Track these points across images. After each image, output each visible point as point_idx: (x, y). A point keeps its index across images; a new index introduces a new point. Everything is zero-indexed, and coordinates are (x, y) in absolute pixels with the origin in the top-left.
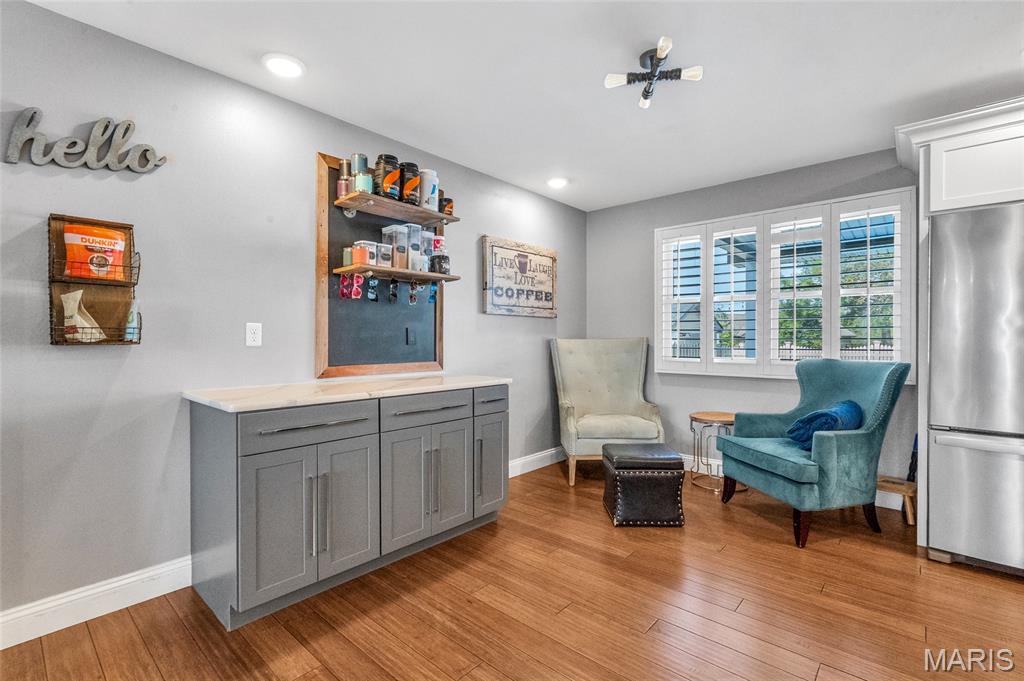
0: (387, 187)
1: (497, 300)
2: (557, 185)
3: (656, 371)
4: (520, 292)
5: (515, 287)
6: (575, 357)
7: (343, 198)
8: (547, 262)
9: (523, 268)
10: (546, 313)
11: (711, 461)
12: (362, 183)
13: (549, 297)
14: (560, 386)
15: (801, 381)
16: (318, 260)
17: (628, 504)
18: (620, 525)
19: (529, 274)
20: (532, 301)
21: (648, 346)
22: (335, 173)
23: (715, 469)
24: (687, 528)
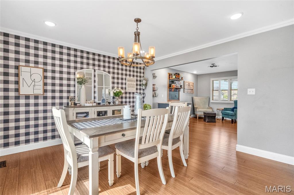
0: (177, 77)
1: (186, 91)
2: (195, 72)
3: (211, 102)
4: (189, 89)
5: (188, 88)
6: (197, 100)
7: (171, 78)
8: (192, 84)
9: (189, 85)
10: (192, 92)
11: (220, 116)
12: (174, 77)
13: (192, 90)
14: (194, 104)
15: (234, 103)
16: (168, 86)
17: (208, 119)
18: (207, 122)
19: (190, 86)
20: (190, 91)
21: (209, 98)
22: (170, 75)
23: (221, 117)
24: (216, 123)
